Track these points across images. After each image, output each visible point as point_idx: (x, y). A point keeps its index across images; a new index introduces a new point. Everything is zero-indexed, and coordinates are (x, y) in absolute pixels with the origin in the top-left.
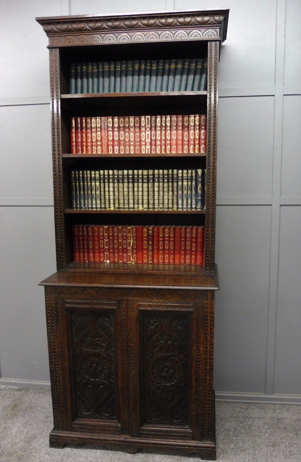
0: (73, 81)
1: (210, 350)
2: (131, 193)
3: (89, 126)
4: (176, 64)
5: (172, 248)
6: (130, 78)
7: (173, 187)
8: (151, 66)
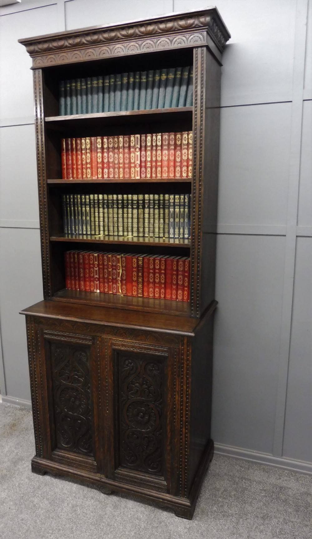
0: (63, 100)
1: (186, 401)
2: (120, 220)
3: (79, 147)
4: (167, 74)
5: (163, 281)
6: (118, 93)
7: (164, 214)
8: (140, 78)
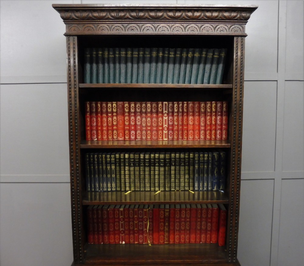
0: (88, 66)
2: (147, 176)
3: (104, 111)
4: (194, 53)
5: (188, 228)
6: (147, 65)
7: (189, 170)
8: (169, 54)
